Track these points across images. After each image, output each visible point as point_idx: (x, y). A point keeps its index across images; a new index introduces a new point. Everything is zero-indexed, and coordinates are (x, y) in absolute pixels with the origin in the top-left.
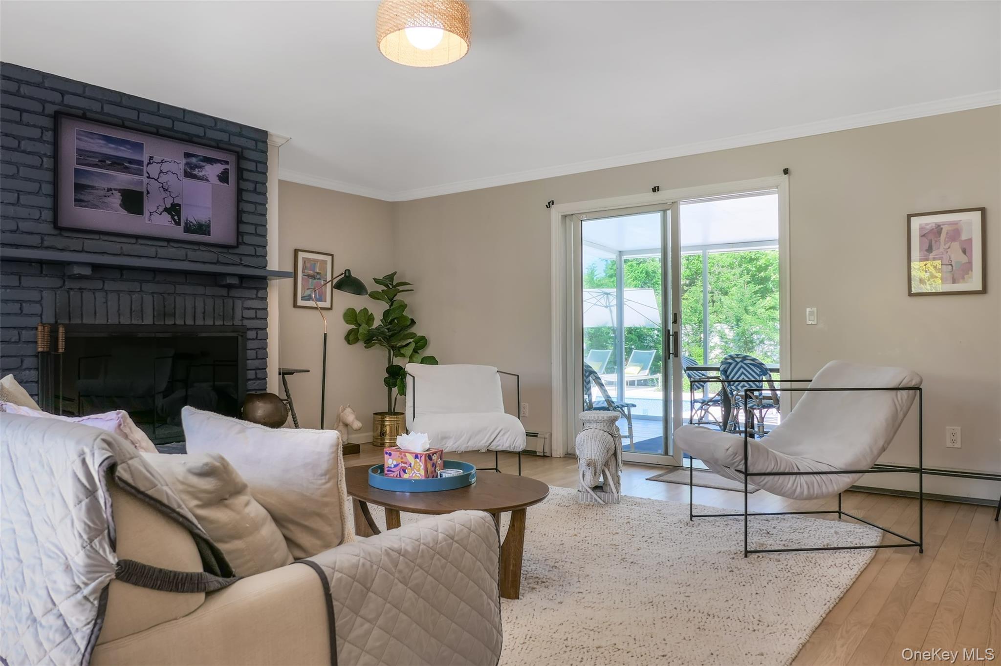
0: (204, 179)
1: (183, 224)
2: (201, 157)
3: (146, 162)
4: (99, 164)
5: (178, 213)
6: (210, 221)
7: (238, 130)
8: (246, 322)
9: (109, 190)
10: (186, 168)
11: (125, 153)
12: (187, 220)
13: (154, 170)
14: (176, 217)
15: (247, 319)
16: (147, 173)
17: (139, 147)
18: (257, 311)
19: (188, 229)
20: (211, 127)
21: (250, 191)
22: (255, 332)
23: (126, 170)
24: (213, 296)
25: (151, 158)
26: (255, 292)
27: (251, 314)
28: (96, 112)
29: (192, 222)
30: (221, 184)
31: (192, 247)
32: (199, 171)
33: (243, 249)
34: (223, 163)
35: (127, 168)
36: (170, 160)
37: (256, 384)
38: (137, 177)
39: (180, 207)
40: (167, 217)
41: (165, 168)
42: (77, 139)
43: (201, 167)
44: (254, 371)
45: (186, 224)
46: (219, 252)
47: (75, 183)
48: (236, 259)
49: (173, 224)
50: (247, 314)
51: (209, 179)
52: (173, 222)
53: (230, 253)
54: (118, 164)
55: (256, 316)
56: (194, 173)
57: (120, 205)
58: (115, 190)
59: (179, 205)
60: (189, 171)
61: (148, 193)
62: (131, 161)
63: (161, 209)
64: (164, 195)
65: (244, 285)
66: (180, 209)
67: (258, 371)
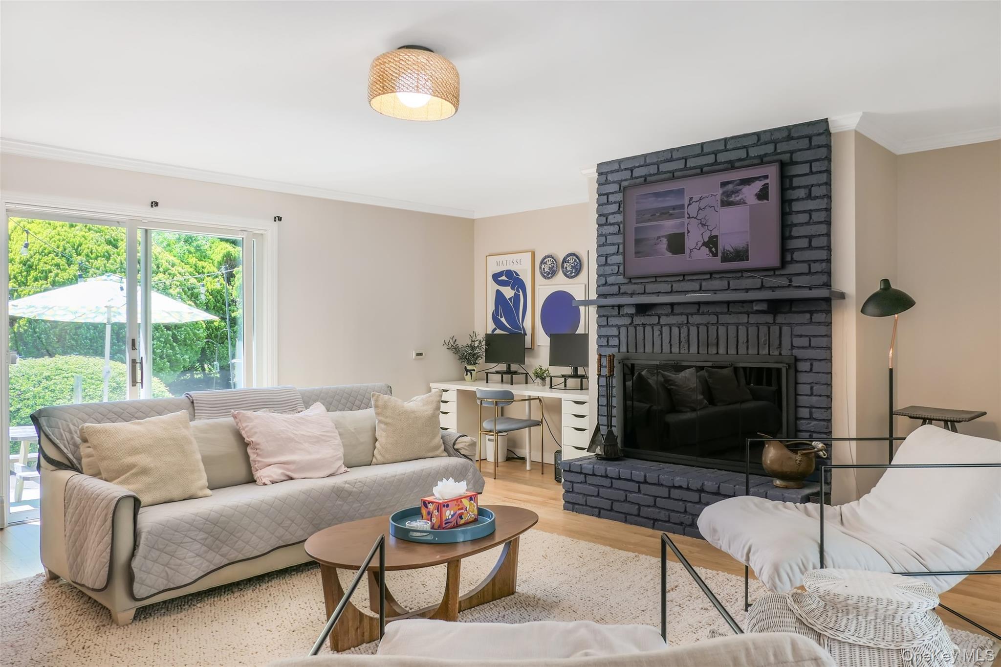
0: (743, 202)
1: (720, 254)
2: (738, 181)
3: (686, 202)
4: (651, 218)
5: (716, 245)
6: (748, 245)
7: (785, 134)
8: (796, 352)
9: (659, 238)
10: (723, 197)
11: (671, 202)
12: (724, 249)
13: (693, 210)
14: (713, 249)
15: (799, 348)
16: (688, 214)
17: (681, 192)
18: (811, 338)
19: (725, 259)
20: (754, 144)
21: (803, 199)
22: (809, 363)
23: (671, 216)
24: (757, 323)
25: (691, 199)
26: (808, 316)
27: (804, 342)
28: (654, 175)
29: (729, 251)
30: (760, 202)
31: (734, 275)
32: (735, 197)
33: (791, 269)
34: (762, 179)
35: (671, 214)
36: (707, 195)
37: (811, 424)
38: (678, 221)
39: (717, 238)
40: (705, 250)
41: (703, 204)
42: (637, 203)
43: (737, 192)
44: (808, 410)
45: (723, 253)
46: (763, 276)
47: (635, 240)
48: (784, 282)
49: (711, 257)
50: (797, 342)
51: (747, 201)
52: (711, 254)
53: (777, 275)
54: (666, 213)
55: (810, 344)
56: (731, 199)
57: (667, 249)
58: (663, 237)
59: (716, 237)
60: (726, 199)
61: (689, 232)
62: (674, 208)
63: (700, 244)
64: (703, 230)
65: (793, 309)
66: (717, 240)
67: (814, 410)
